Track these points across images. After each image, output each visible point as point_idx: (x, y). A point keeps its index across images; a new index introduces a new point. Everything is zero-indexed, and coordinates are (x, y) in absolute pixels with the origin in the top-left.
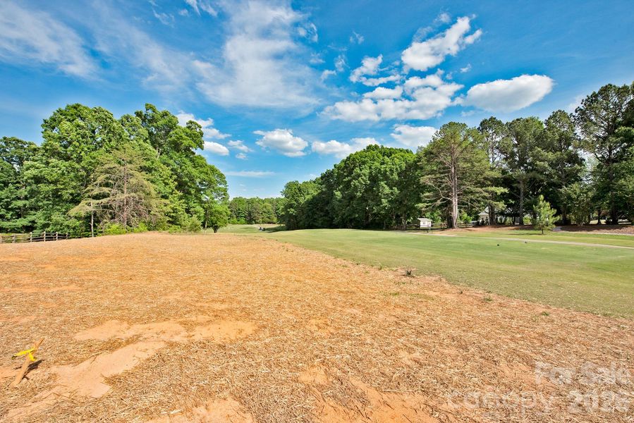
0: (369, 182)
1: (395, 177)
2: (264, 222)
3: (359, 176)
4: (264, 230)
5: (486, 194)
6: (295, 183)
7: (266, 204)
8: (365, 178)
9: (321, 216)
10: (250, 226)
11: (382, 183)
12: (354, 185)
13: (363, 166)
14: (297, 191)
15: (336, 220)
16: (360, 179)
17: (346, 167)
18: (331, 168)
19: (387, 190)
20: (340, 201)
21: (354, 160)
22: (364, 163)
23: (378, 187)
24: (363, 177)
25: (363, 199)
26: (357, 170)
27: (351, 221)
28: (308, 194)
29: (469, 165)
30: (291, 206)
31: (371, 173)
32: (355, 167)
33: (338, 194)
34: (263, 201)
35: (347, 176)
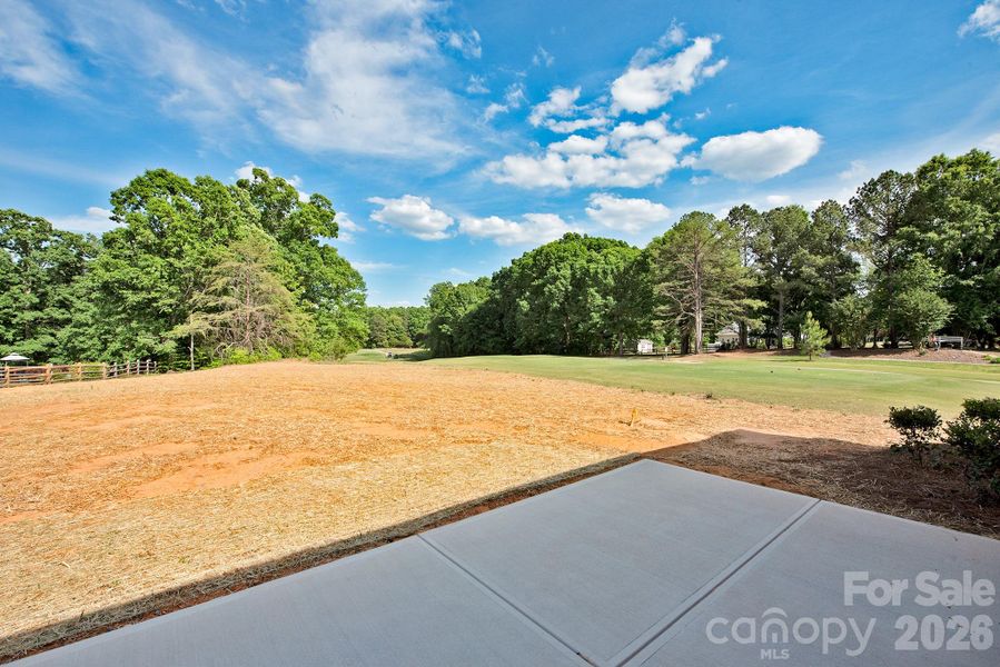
0: (570, 288)
1: (610, 281)
2: (391, 345)
3: (556, 278)
4: (397, 357)
5: (738, 308)
6: (446, 286)
7: (394, 316)
8: (564, 282)
9: (492, 336)
10: (368, 350)
11: (592, 290)
12: (550, 292)
13: (562, 265)
14: (454, 298)
15: (518, 343)
16: (558, 283)
17: (535, 265)
18: (509, 265)
19: (599, 300)
20: (526, 315)
21: (547, 254)
22: (562, 259)
23: (586, 294)
24: (563, 281)
25: (562, 312)
26: (553, 270)
27: (541, 343)
28: (470, 303)
29: (719, 270)
30: (443, 321)
31: (573, 275)
32: (549, 265)
33: (524, 305)
34: (388, 312)
35: (536, 278)
